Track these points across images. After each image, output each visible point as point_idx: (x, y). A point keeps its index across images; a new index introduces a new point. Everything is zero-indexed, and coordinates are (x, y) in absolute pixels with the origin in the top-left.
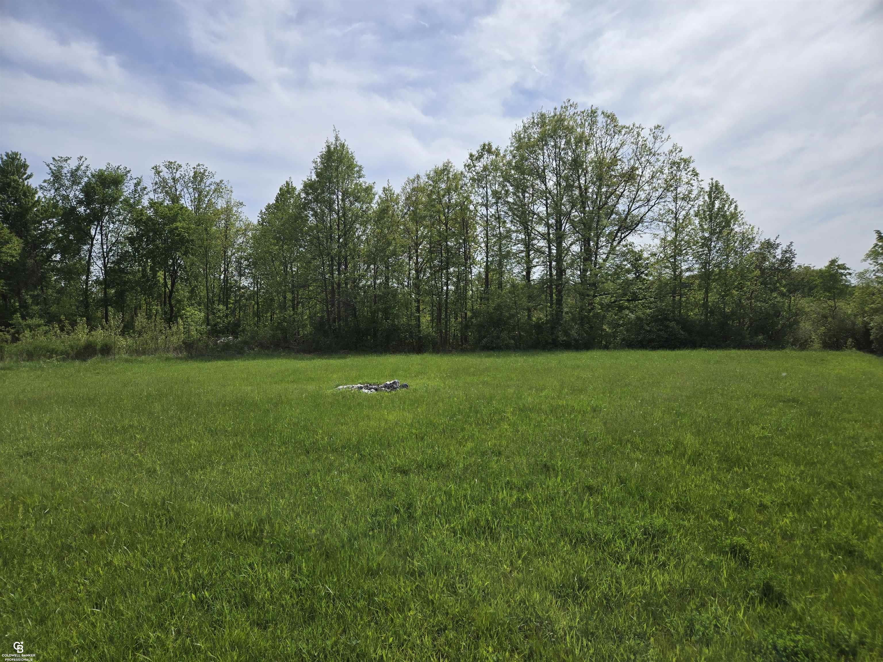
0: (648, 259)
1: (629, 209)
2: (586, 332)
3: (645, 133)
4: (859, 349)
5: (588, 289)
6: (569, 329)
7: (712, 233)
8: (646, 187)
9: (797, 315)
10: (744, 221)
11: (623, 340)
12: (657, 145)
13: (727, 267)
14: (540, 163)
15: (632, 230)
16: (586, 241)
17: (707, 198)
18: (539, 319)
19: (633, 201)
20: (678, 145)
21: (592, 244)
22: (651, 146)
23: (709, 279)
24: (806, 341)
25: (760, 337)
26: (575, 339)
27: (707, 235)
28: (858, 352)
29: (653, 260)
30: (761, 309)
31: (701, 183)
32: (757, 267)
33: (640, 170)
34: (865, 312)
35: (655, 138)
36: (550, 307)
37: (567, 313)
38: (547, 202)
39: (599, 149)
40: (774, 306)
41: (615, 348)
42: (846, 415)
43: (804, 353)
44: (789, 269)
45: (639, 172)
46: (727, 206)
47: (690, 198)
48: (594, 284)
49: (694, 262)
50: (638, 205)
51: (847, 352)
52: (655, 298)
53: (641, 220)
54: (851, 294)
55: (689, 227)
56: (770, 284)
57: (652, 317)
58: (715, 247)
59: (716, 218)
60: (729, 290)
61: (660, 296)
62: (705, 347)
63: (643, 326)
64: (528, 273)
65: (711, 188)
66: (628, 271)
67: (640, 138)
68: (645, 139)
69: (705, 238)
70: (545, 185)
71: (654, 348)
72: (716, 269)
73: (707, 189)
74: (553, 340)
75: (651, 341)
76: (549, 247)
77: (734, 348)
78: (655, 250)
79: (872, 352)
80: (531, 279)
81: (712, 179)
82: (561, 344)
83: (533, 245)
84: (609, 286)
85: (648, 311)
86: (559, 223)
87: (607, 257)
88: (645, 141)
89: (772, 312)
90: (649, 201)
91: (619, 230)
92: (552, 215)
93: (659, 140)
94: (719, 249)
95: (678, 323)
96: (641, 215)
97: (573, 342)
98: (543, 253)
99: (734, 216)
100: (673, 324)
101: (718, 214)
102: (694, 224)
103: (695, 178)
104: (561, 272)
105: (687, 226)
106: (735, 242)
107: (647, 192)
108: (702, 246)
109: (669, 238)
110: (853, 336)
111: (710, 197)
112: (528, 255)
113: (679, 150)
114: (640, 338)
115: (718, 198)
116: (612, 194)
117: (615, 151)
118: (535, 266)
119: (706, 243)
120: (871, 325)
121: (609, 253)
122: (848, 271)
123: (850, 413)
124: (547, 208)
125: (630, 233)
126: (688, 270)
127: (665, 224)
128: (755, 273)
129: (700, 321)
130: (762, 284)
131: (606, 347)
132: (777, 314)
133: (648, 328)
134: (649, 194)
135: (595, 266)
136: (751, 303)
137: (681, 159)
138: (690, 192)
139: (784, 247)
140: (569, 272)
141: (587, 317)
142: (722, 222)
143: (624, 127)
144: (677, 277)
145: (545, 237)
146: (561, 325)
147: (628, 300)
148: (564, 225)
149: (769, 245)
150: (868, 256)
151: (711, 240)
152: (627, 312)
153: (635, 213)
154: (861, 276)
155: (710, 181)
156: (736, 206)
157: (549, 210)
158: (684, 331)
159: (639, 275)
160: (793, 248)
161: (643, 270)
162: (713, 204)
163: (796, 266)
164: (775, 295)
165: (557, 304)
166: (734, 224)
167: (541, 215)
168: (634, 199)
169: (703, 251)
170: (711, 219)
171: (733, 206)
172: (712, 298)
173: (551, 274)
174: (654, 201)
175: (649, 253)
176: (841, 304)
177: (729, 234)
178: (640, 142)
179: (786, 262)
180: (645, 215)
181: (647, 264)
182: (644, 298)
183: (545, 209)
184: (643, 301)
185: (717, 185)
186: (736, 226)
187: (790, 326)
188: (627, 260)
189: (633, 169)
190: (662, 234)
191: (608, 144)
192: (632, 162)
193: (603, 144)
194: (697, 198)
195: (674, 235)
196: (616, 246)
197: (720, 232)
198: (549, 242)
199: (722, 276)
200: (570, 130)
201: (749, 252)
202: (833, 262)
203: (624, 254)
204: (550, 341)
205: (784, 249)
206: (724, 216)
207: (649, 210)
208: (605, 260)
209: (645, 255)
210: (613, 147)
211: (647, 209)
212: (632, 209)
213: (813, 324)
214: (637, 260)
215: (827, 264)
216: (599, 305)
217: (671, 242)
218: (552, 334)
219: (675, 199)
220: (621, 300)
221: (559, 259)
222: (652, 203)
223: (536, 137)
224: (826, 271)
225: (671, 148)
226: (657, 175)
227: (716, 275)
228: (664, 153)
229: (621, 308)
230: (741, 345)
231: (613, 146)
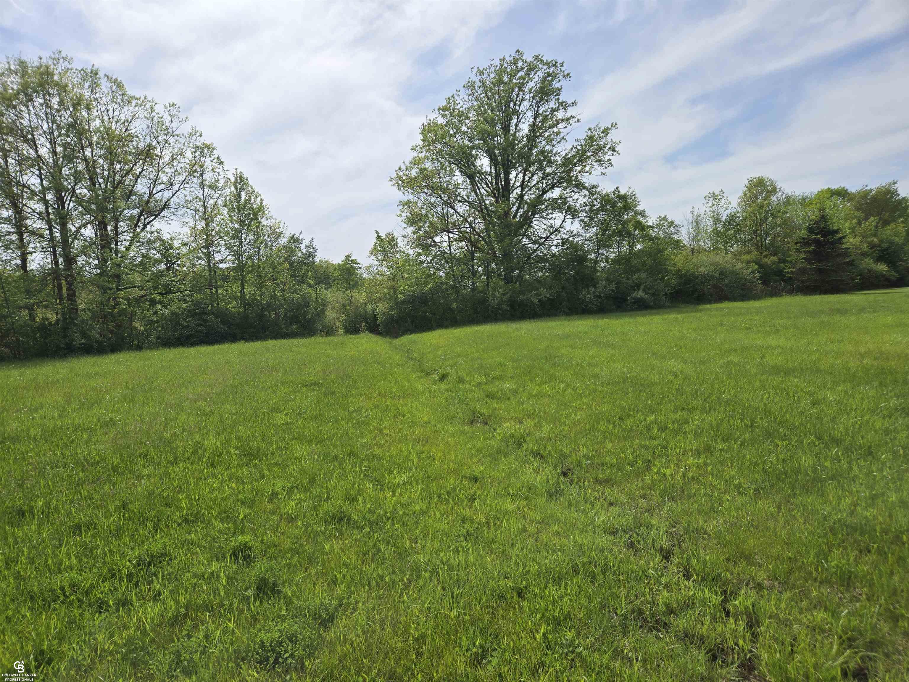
0: (179, 248)
1: (151, 194)
2: (112, 332)
3: (159, 109)
4: (371, 332)
5: (108, 282)
6: (88, 330)
7: (242, 224)
8: (167, 170)
9: (323, 305)
10: (270, 214)
11: (158, 338)
12: (175, 125)
13: (259, 259)
14: (25, 123)
15: (157, 216)
16: (102, 226)
17: (233, 189)
18: (45, 319)
19: (154, 183)
20: (198, 129)
21: (109, 228)
22: (168, 124)
23: (243, 271)
24: (332, 328)
25: (294, 327)
26: (97, 342)
27: (237, 226)
28: (370, 334)
29: (184, 250)
30: (293, 300)
31: (227, 173)
32: (286, 260)
33: (159, 150)
34: (372, 300)
35: (172, 117)
36: (60, 304)
37: (83, 310)
38: (40, 173)
39: (106, 118)
40: (303, 297)
41: (150, 348)
42: (354, 391)
43: (329, 338)
44: (313, 263)
45: (158, 151)
46: (253, 198)
47: (217, 187)
48: (118, 276)
49: (228, 253)
50: (159, 188)
51: (362, 335)
52: (190, 291)
53: (165, 206)
54: (363, 285)
55: (218, 216)
56: (299, 276)
57: (189, 311)
58: (246, 239)
59: (244, 209)
60: (263, 282)
61: (196, 288)
62: (243, 339)
63: (179, 322)
64: (24, 261)
65: (236, 178)
66: (159, 262)
67: (154, 114)
68: (160, 116)
69: (235, 230)
70: (37, 152)
71: (193, 344)
72: (249, 262)
73: (233, 180)
74: (67, 344)
75: (190, 337)
76: (50, 229)
77: (271, 339)
78: (186, 240)
79: (379, 333)
80: (28, 269)
81: (236, 169)
82: (79, 348)
83: (26, 227)
84: (136, 278)
85: (184, 306)
86: (60, 200)
87: (130, 245)
88: (161, 118)
89: (302, 303)
90: (172, 184)
91: (141, 214)
92: (49, 189)
93: (176, 120)
94: (250, 241)
95: (217, 317)
96: (165, 200)
97: (95, 345)
98: (42, 236)
99: (261, 209)
100: (211, 317)
101: (245, 206)
102: (223, 214)
103: (220, 166)
104: (70, 261)
105: (216, 215)
106: (265, 236)
107: (169, 175)
108: (234, 237)
109: (200, 227)
110: (367, 323)
111: (236, 188)
112: (21, 239)
113: (198, 134)
114: (177, 335)
115: (244, 189)
116: (128, 173)
117: (126, 124)
118: (31, 253)
119: (236, 234)
120: (377, 311)
121: (132, 240)
122: (359, 265)
123: (357, 388)
124: (42, 180)
125: (155, 219)
126: (222, 261)
127: (193, 212)
128: (285, 266)
129: (239, 313)
130: (291, 276)
131: (139, 348)
132: (307, 305)
133: (185, 324)
134: (171, 177)
135: (117, 255)
136: (284, 294)
137: (204, 144)
138: (217, 181)
139: (306, 242)
140: (81, 260)
141: (112, 314)
142: (250, 214)
143: (133, 98)
144: (213, 268)
145: (44, 216)
146: (76, 325)
147: (161, 294)
148: (67, 203)
149: (295, 240)
150: (371, 252)
151: (240, 231)
152: (159, 307)
153: (158, 196)
154: (368, 269)
155: (235, 171)
156: (261, 199)
157: (44, 182)
158: (223, 325)
159: (170, 266)
160: (314, 243)
161: (175, 260)
162: (239, 195)
163: (318, 261)
164: (304, 286)
165: (69, 299)
166: (262, 218)
167: (33, 187)
168: (155, 181)
169: (235, 243)
170: (239, 210)
171: (259, 199)
172: (249, 290)
173: (57, 264)
174: (178, 186)
175: (180, 242)
176: (355, 294)
177: (257, 227)
178: (155, 119)
179: (310, 256)
180: (169, 200)
181: (179, 254)
182: (179, 290)
183: (39, 181)
184: (178, 294)
185: (241, 177)
186: (263, 219)
187: (318, 315)
188: (155, 249)
189: (150, 147)
190: (192, 224)
191: (116, 114)
192: (148, 139)
193: (111, 112)
194: (223, 188)
195: (203, 223)
196: (141, 232)
197: (249, 225)
198: (49, 222)
199: (255, 268)
200: (62, 88)
201: (278, 246)
202: (348, 257)
203: (150, 242)
204: (62, 346)
205: (307, 244)
206: (251, 208)
207: (173, 195)
208: (128, 249)
209: (176, 244)
210: (123, 119)
211: (171, 193)
212: (154, 192)
213: (337, 312)
214: (167, 249)
215: (343, 258)
216: (125, 300)
217: (201, 231)
218: (65, 336)
219: (202, 186)
220: (153, 294)
221: (66, 244)
222: (176, 187)
223: (15, 87)
224: (344, 265)
225: (190, 131)
226: (178, 158)
227: (249, 267)
228: (183, 135)
229: (153, 302)
230: (278, 335)
231: (123, 117)
